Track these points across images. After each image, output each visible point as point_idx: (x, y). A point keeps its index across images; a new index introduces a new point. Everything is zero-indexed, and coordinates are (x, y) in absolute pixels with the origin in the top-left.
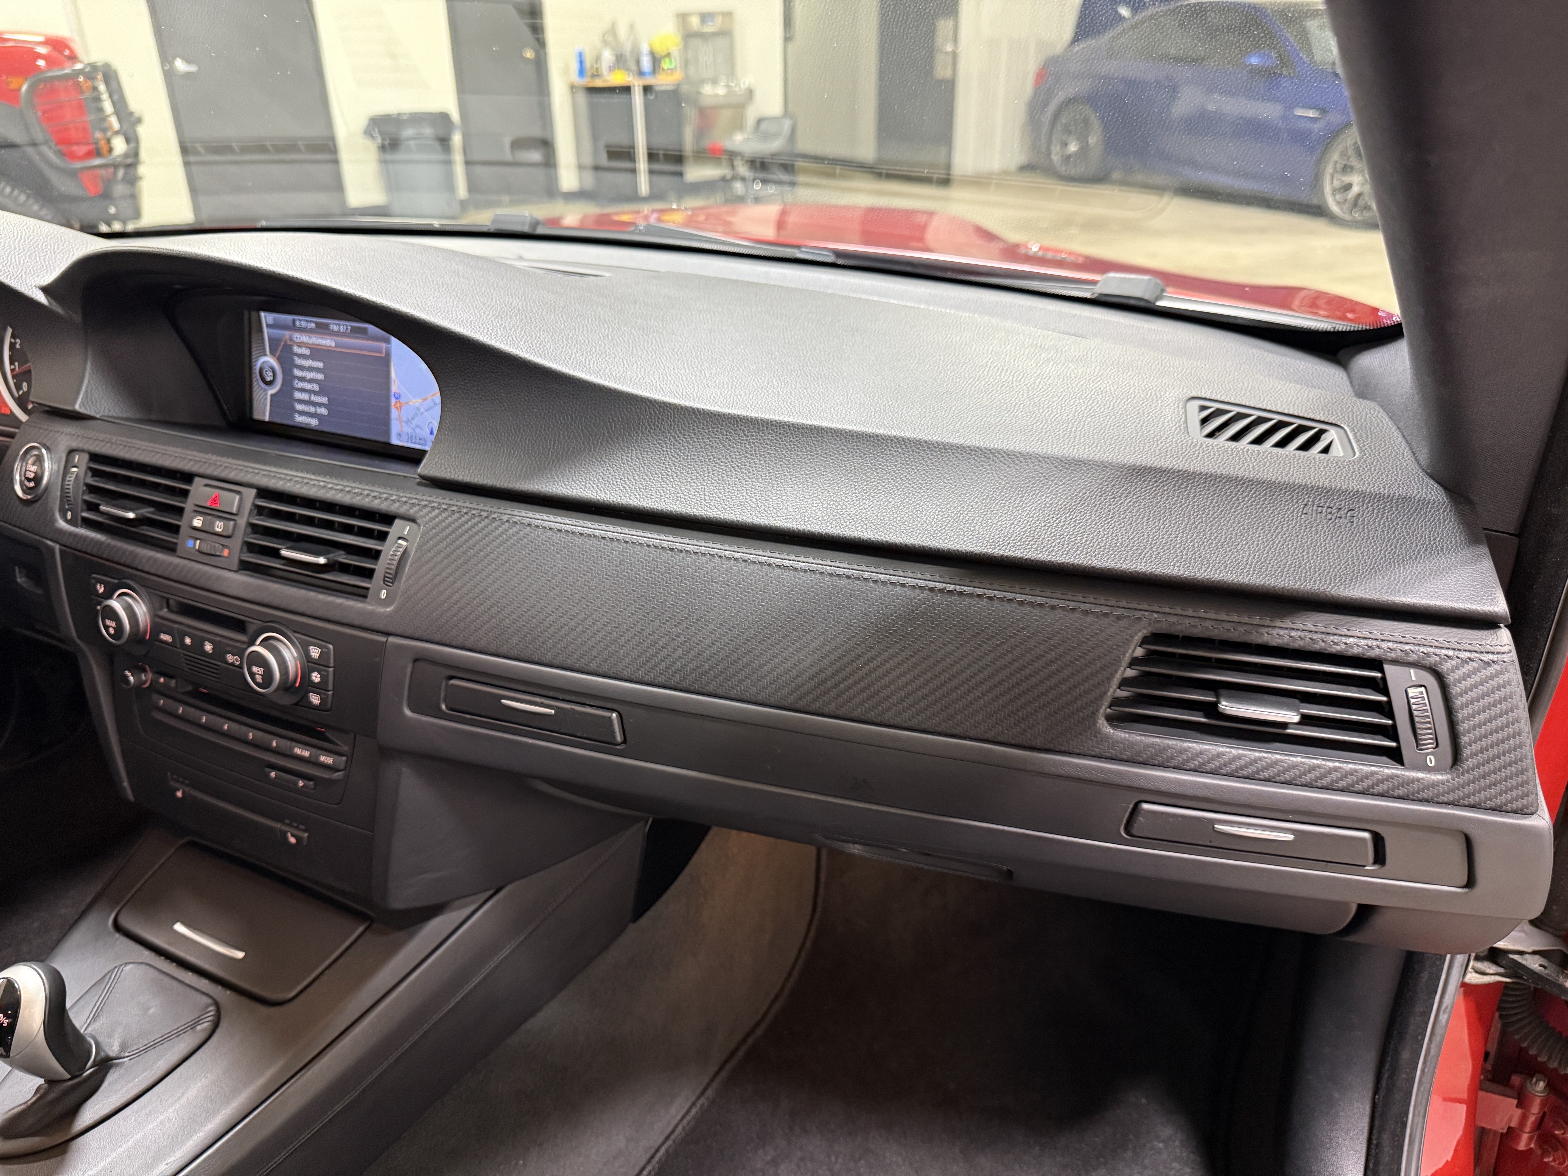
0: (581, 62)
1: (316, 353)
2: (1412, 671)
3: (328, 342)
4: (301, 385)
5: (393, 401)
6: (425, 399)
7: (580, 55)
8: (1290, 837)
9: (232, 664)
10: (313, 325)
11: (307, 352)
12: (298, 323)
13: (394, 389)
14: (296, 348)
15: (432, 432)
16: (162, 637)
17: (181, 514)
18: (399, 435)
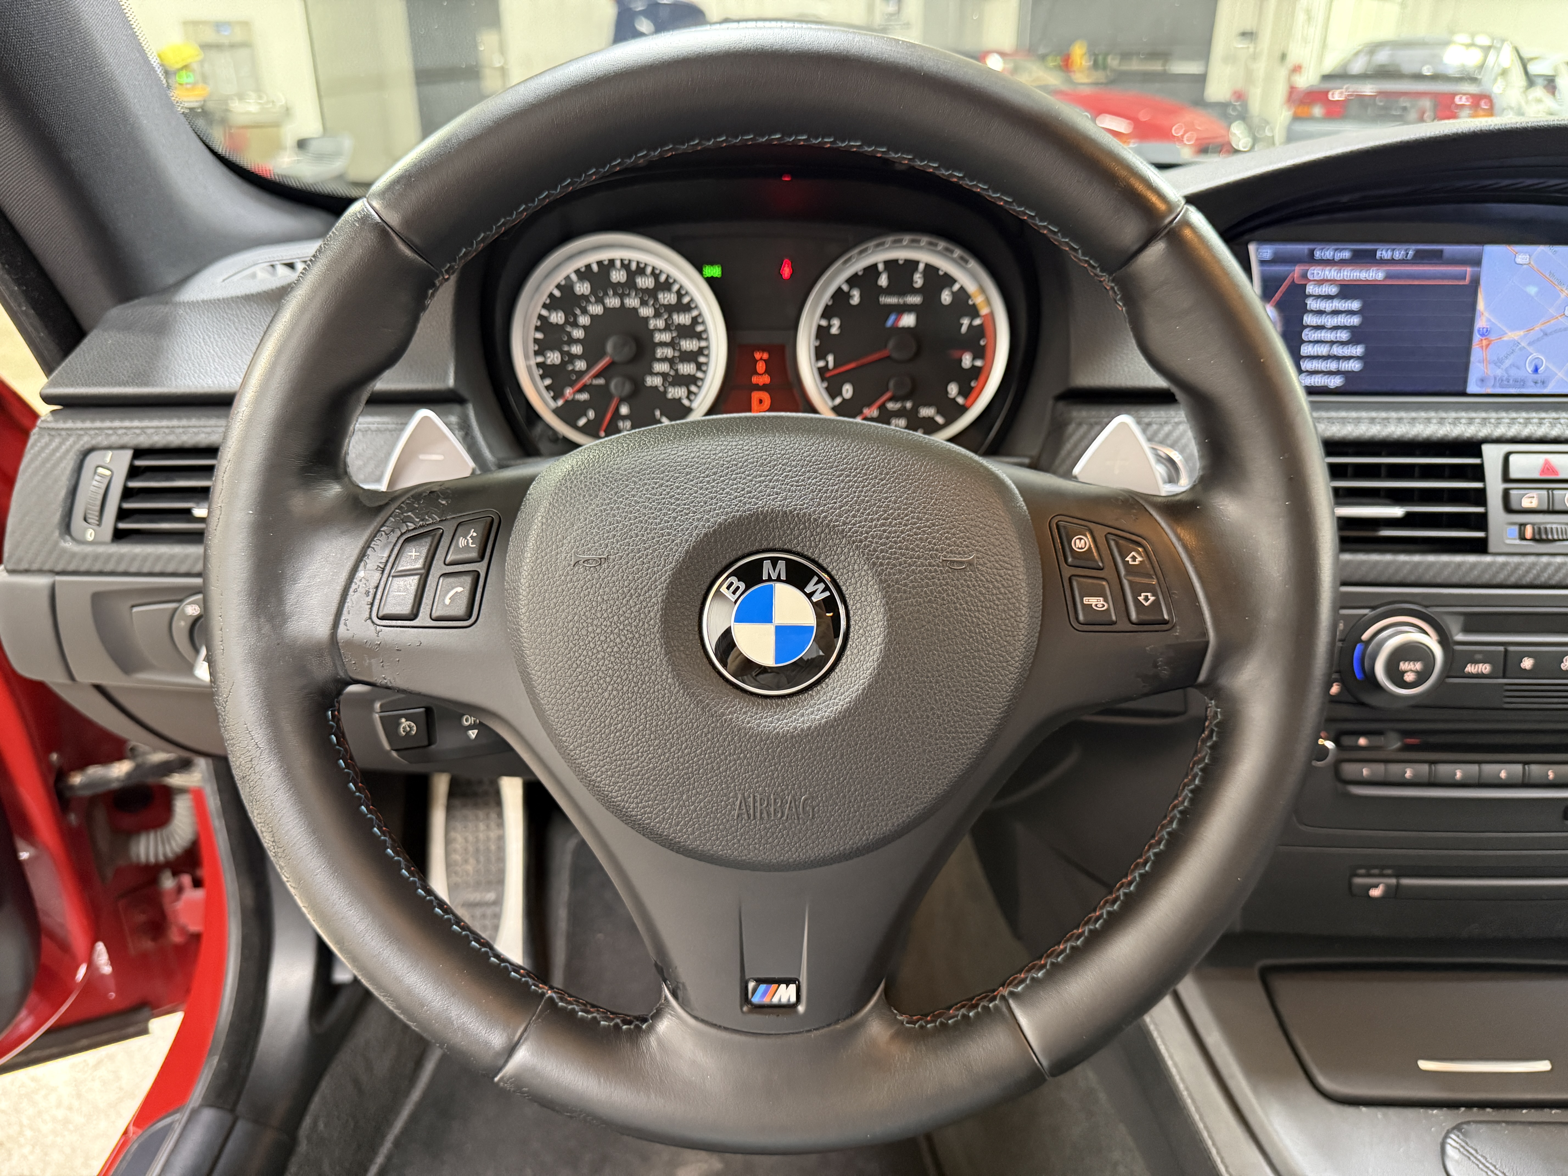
1: (1347, 291)
3: (1374, 274)
4: (1317, 335)
5: (1476, 337)
6: (1530, 330)
10: (1346, 255)
11: (1333, 290)
12: (1318, 254)
13: (1481, 323)
14: (1310, 289)
15: (1536, 370)
16: (1470, 669)
17: (1479, 498)
18: (1482, 380)
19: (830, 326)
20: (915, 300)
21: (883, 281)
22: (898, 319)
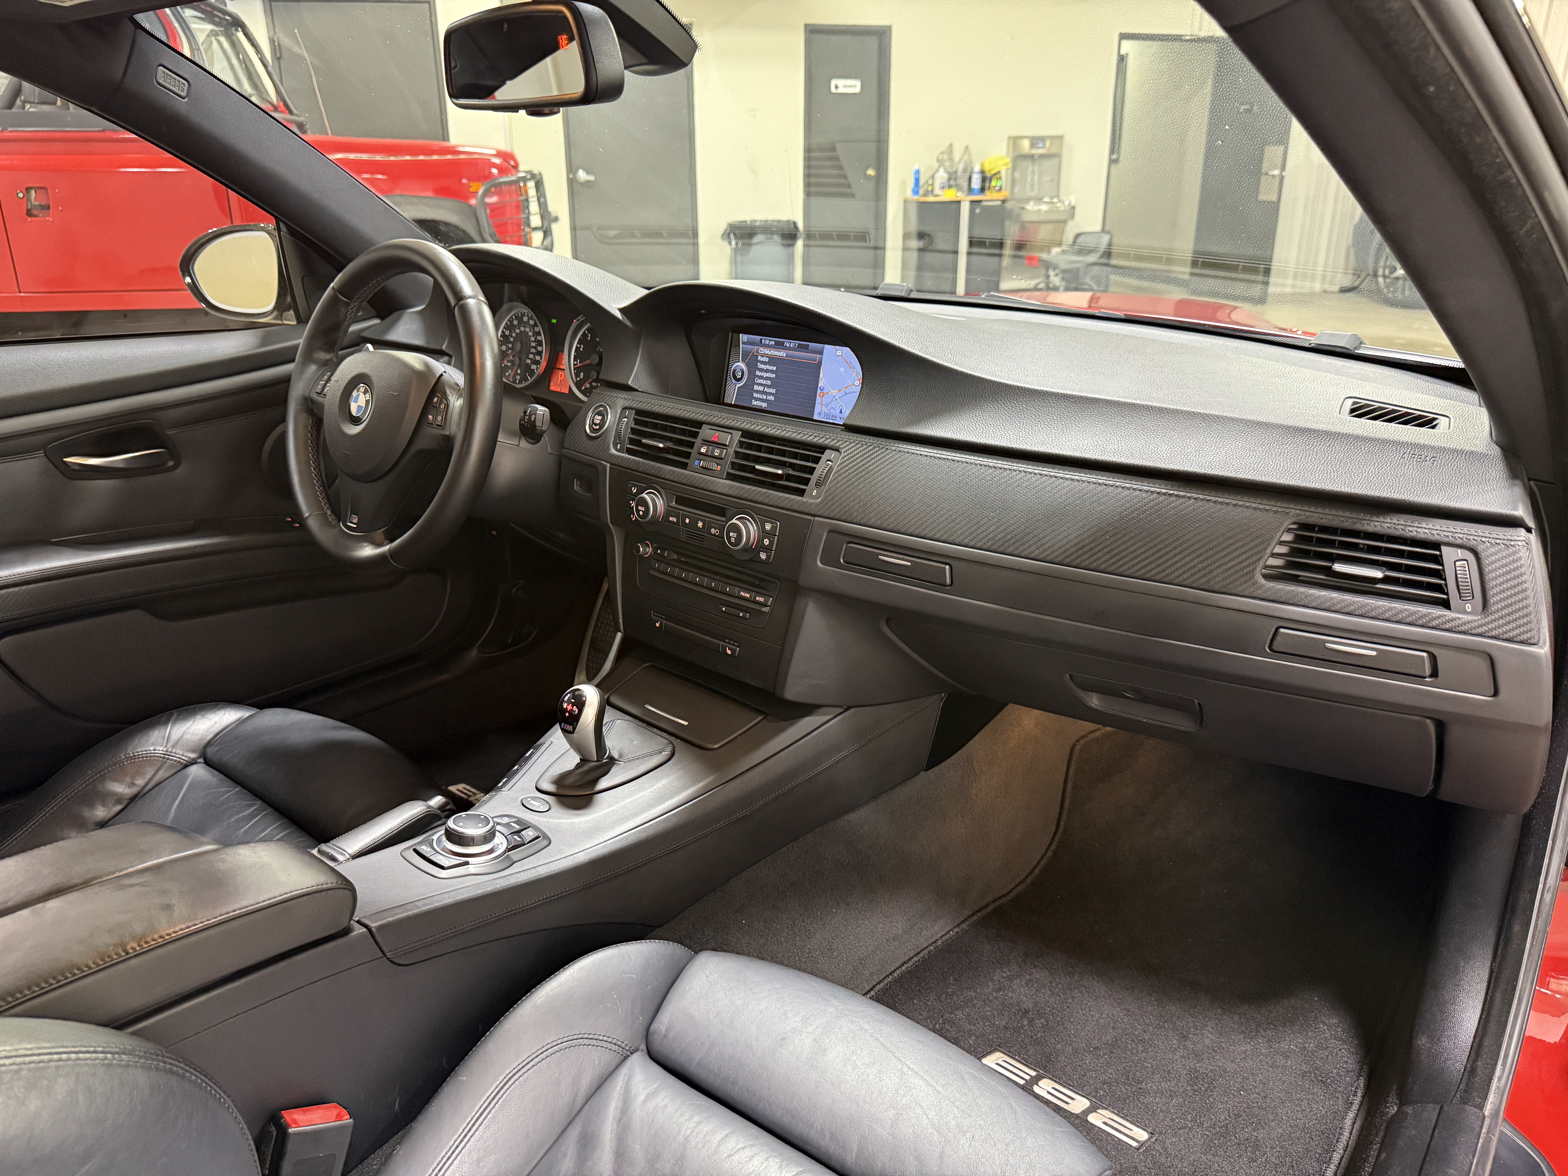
0: (917, 180)
1: (772, 360)
2: (1459, 550)
3: (782, 354)
4: (759, 381)
5: (819, 391)
6: (840, 391)
7: (917, 172)
8: (1374, 653)
9: (714, 535)
10: (773, 343)
11: (767, 359)
12: (763, 341)
13: (821, 384)
14: (759, 358)
15: (841, 412)
16: (671, 518)
18: (819, 413)
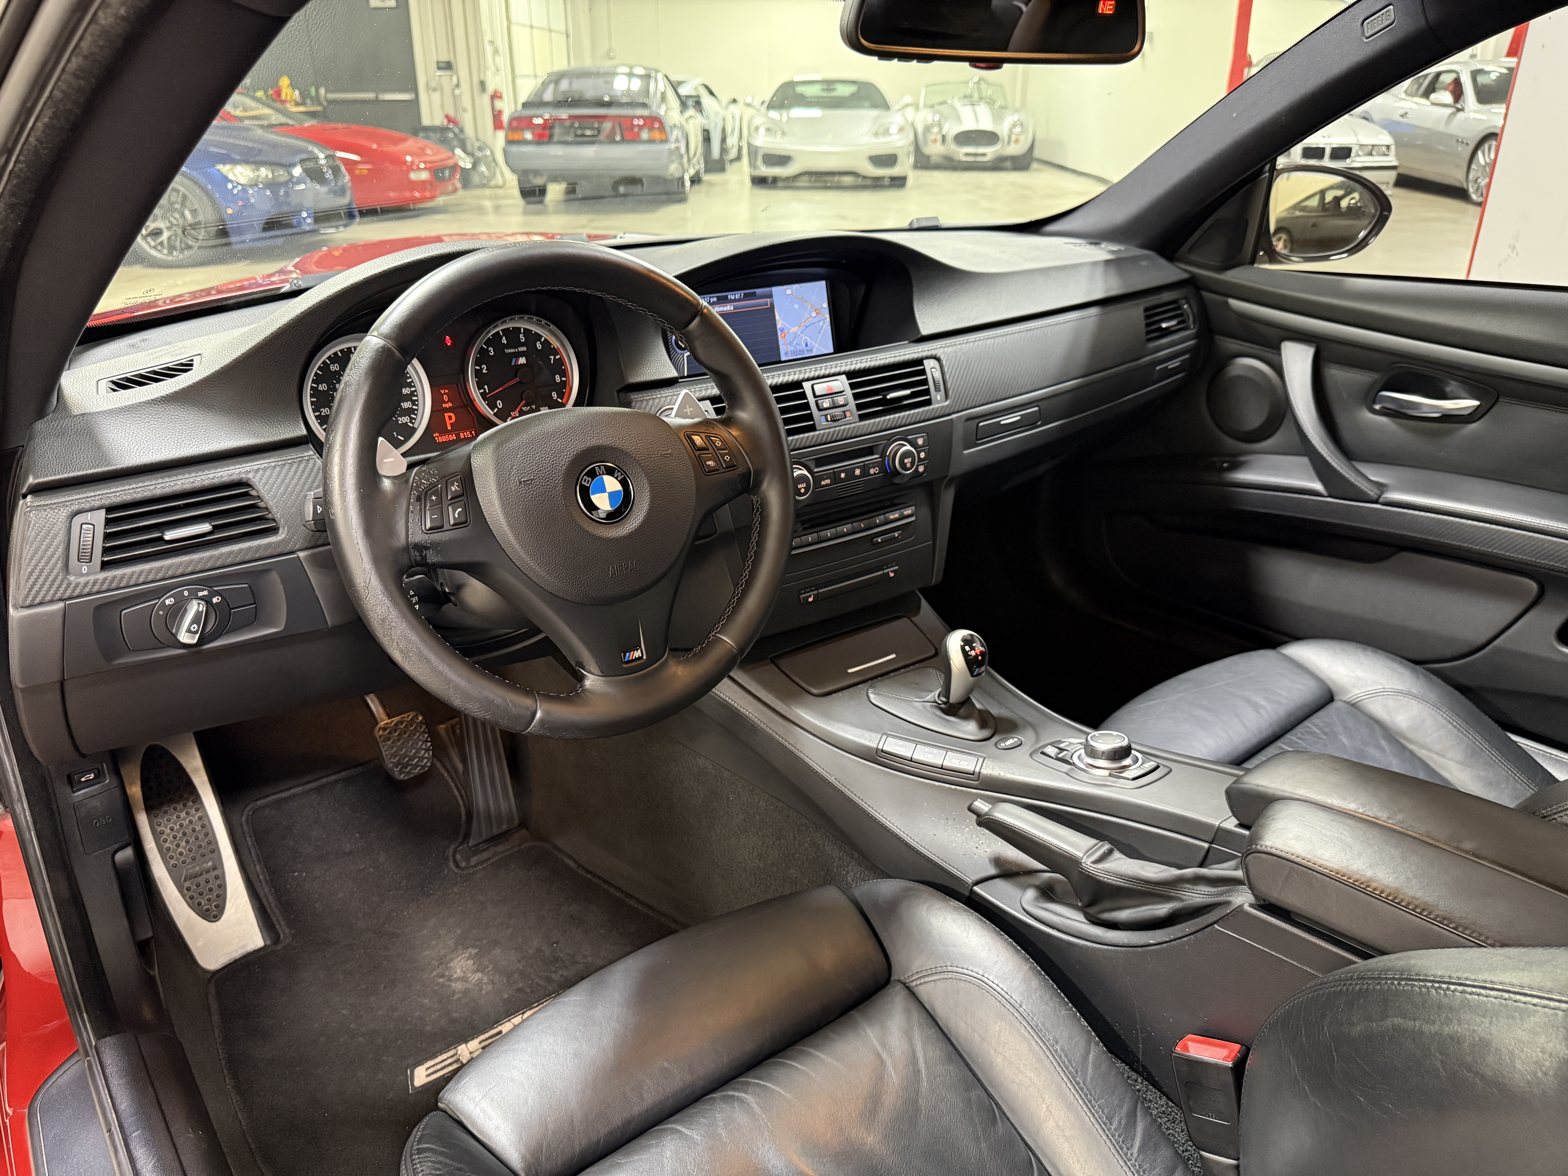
3: (729, 308)
5: (779, 333)
6: (800, 326)
9: (875, 474)
10: (715, 299)
13: (779, 326)
15: (807, 345)
16: (823, 483)
17: (807, 406)
18: (786, 353)
19: (482, 369)
20: (524, 349)
21: (504, 341)
22: (517, 361)
